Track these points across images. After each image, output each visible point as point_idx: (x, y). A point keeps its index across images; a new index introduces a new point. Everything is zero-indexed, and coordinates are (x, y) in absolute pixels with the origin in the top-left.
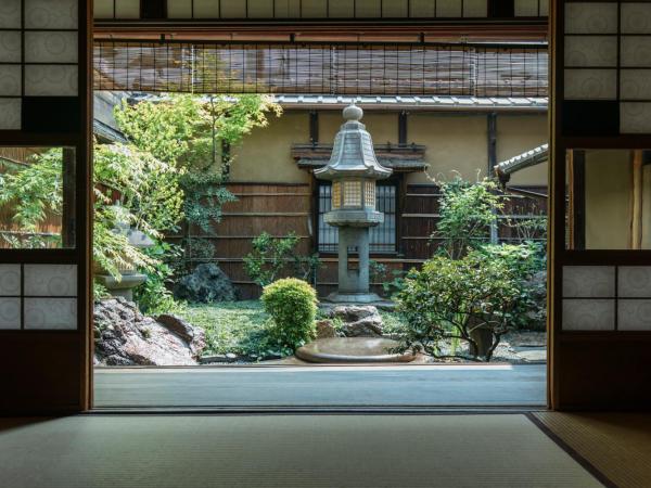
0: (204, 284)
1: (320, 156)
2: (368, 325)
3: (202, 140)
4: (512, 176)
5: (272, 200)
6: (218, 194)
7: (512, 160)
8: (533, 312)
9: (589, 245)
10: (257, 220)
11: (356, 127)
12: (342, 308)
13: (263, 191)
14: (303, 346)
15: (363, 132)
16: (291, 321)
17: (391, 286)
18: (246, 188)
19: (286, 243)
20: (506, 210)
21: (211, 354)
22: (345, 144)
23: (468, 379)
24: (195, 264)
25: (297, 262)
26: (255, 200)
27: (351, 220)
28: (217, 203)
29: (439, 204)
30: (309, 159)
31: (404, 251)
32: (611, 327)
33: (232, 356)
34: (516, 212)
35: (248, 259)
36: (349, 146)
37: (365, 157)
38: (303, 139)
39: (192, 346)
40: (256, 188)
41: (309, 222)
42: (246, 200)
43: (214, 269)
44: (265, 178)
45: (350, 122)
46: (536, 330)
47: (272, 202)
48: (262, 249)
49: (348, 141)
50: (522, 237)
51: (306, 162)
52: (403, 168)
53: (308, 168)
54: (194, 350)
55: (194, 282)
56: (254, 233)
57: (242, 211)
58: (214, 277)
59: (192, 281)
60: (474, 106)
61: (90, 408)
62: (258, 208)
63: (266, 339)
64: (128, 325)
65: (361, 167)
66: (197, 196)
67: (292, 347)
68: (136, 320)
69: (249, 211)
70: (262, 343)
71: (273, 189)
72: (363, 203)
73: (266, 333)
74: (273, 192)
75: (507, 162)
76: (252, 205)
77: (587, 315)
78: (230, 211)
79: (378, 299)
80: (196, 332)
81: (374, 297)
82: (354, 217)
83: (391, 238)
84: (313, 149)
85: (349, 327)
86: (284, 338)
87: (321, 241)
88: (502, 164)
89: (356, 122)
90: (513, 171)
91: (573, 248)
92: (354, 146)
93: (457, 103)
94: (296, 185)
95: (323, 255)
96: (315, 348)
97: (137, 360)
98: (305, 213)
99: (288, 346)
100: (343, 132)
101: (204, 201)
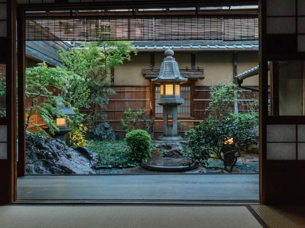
0: (102, 132)
1: (155, 73)
2: (176, 151)
3: (101, 66)
4: (244, 80)
6: (108, 91)
7: (244, 73)
8: (255, 145)
9: (281, 114)
10: (127, 102)
11: (171, 59)
12: (164, 143)
13: (129, 89)
15: (174, 61)
16: (139, 150)
17: (188, 133)
18: (122, 88)
19: (139, 113)
20: (241, 98)
21: (100, 166)
22: (166, 67)
23: (218, 183)
24: (99, 123)
25: (145, 122)
26: (126, 93)
27: (168, 102)
28: (107, 95)
29: (210, 95)
30: (150, 74)
31: (194, 116)
32: (294, 158)
33: (110, 166)
34: (246, 98)
35: (122, 120)
36: (168, 68)
37: (175, 73)
38: (148, 66)
39: (92, 162)
40: (126, 88)
41: (151, 103)
42: (122, 94)
43: (107, 125)
44: (130, 83)
45: (168, 57)
46: (256, 153)
47: (134, 94)
48: (128, 116)
49: (167, 66)
50: (249, 109)
51: (148, 76)
52: (193, 78)
53: (149, 79)
54: (92, 164)
55: (98, 131)
56: (125, 108)
57: (120, 98)
58: (106, 129)
59: (96, 131)
60: (226, 49)
61: (14, 200)
62: (127, 97)
63: (127, 158)
64: (61, 152)
65: (173, 78)
66: (98, 92)
68: (65, 150)
69: (123, 98)
70: (125, 160)
71: (133, 88)
72: (174, 94)
73: (128, 155)
74: (134, 90)
75: (241, 74)
76: (124, 96)
77: (281, 151)
78: (114, 99)
79: (182, 139)
80: (94, 155)
81: (180, 138)
82: (170, 101)
83: (188, 110)
84: (152, 70)
85: (167, 152)
86: (135, 158)
87: (156, 112)
88: (239, 75)
89: (171, 57)
90: (244, 78)
91: (273, 115)
92: (170, 68)
93: (219, 48)
94: (145, 87)
95: (157, 118)
96: (150, 163)
97: (63, 169)
98: (149, 99)
99: (138, 161)
100: (165, 62)
101: (101, 94)
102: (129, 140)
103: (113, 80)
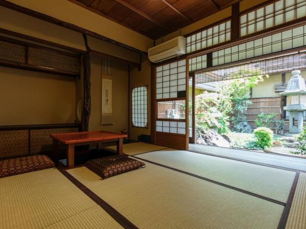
0: (242, 127)
1: (284, 88)
3: (242, 87)
5: (267, 103)
6: (247, 102)
10: (261, 109)
11: (297, 77)
12: (287, 138)
13: (264, 100)
14: (266, 148)
15: (300, 78)
16: (263, 140)
18: (258, 100)
19: (270, 116)
21: (236, 146)
24: (240, 122)
25: (275, 122)
26: (261, 103)
28: (246, 105)
30: (280, 89)
33: (242, 147)
35: (256, 121)
36: (293, 84)
38: (280, 82)
39: (231, 143)
40: (261, 99)
41: (280, 109)
42: (257, 103)
43: (246, 123)
45: (294, 76)
48: (261, 118)
49: (293, 82)
51: (278, 90)
55: (239, 127)
56: (260, 113)
57: (256, 106)
58: (245, 126)
62: (262, 105)
63: (254, 144)
64: (213, 136)
65: (298, 91)
66: (240, 103)
67: (263, 148)
68: (216, 135)
69: (259, 106)
70: (253, 145)
72: (299, 103)
73: (254, 142)
74: (267, 100)
78: (252, 107)
80: (231, 139)
82: (295, 108)
84: (283, 85)
85: (289, 144)
86: (260, 145)
89: (297, 75)
92: (296, 84)
94: (276, 98)
96: (272, 149)
97: (214, 145)
98: (279, 106)
99: (261, 147)
100: (291, 79)
101: (242, 104)
102: (256, 133)
103: (251, 94)
